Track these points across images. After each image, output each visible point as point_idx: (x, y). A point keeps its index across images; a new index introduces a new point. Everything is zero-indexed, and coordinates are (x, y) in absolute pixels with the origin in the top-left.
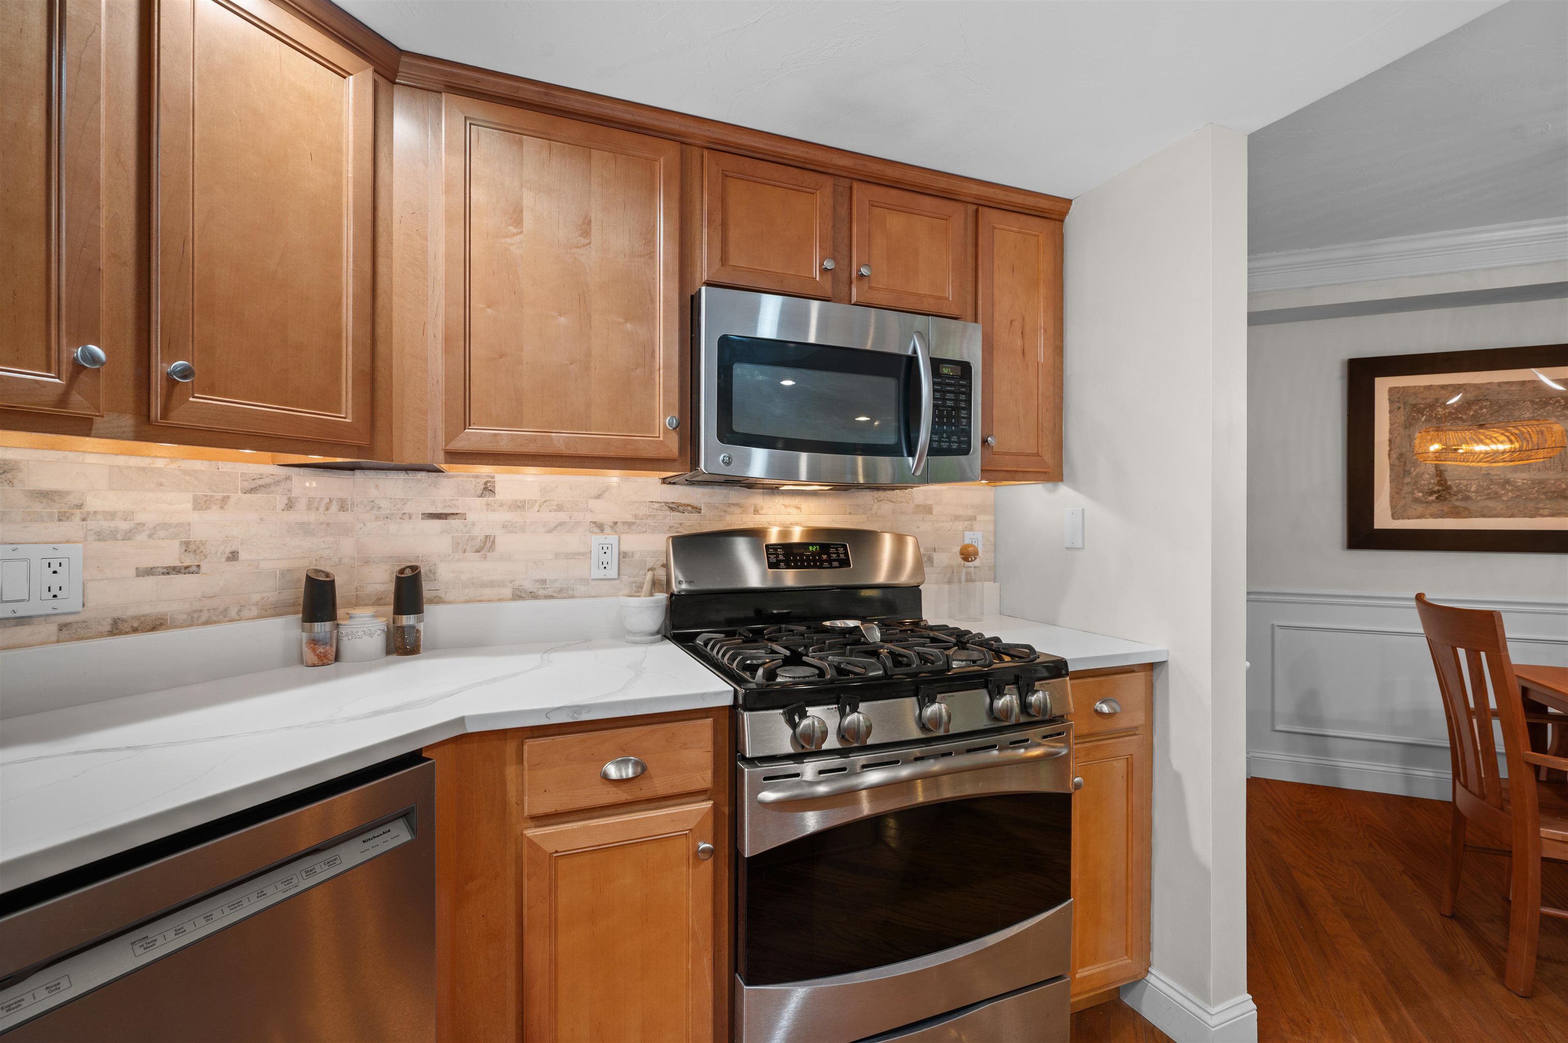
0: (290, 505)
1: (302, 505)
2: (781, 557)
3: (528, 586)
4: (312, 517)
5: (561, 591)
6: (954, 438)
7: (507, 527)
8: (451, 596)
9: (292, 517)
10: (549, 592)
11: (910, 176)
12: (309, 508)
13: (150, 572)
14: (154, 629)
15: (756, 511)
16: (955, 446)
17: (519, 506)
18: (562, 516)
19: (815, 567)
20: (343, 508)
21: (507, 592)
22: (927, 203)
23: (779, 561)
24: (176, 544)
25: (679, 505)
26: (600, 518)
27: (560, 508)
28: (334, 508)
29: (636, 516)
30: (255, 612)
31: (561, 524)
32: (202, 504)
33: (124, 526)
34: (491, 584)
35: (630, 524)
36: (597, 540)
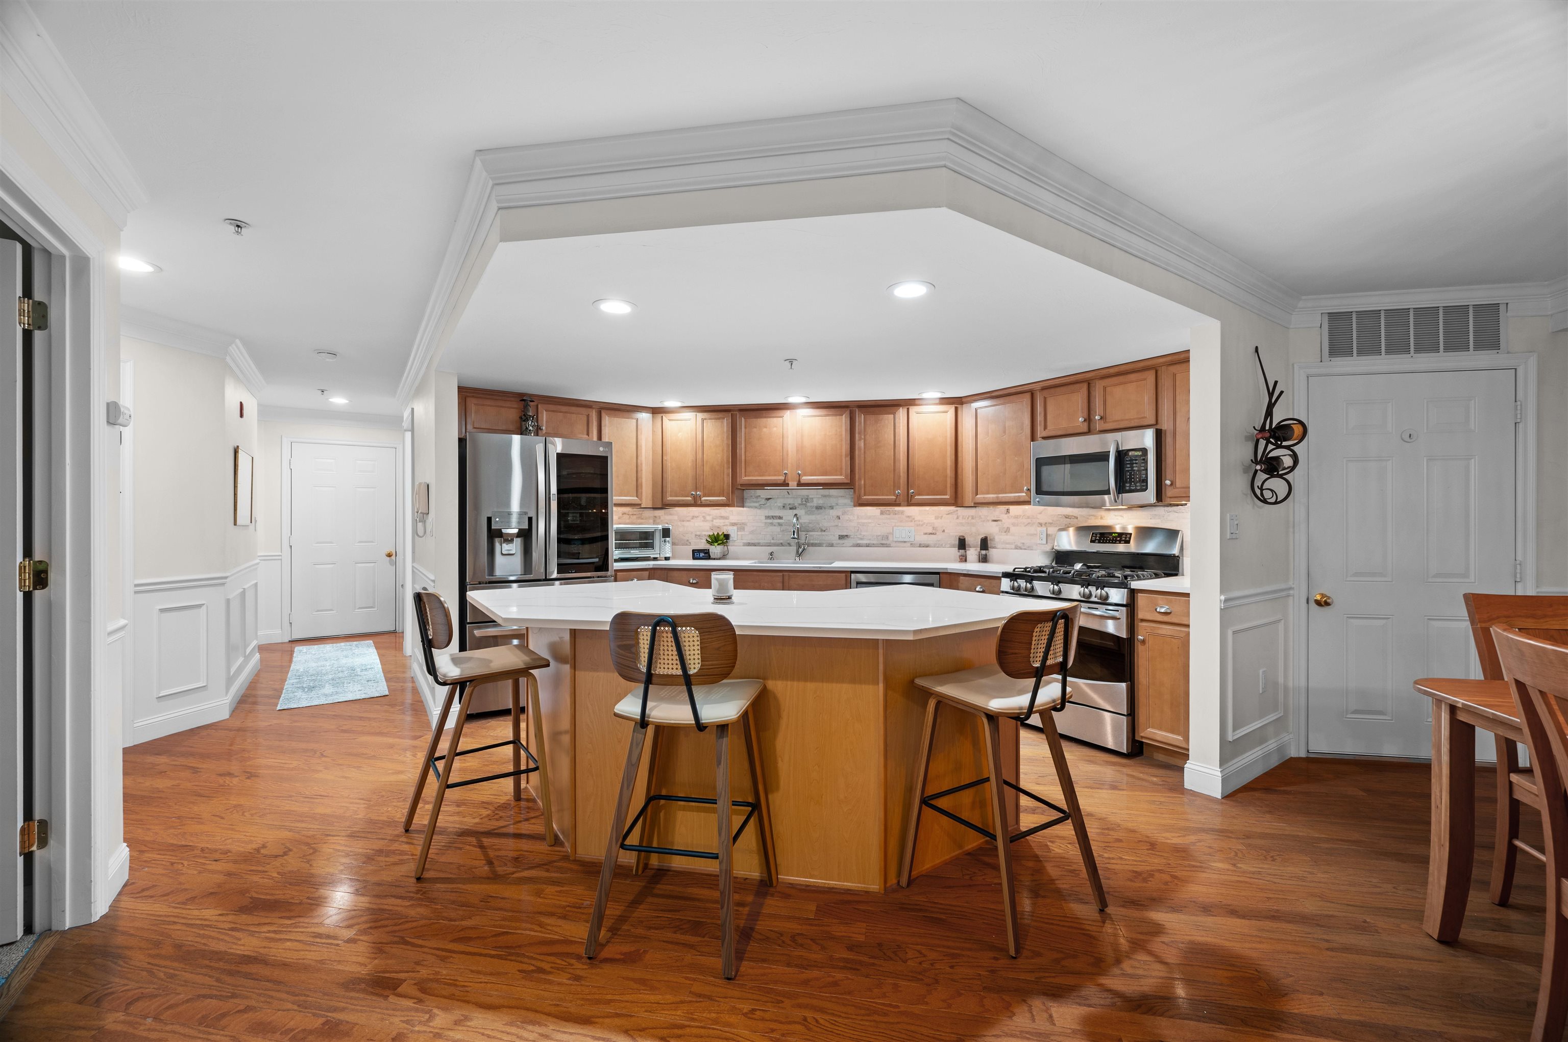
0: (958, 518)
1: (961, 518)
2: (1098, 538)
3: (1019, 545)
4: (964, 521)
5: (1029, 547)
6: (1138, 484)
7: (1014, 525)
8: (999, 546)
9: (958, 521)
10: (1025, 547)
11: (1123, 368)
12: (963, 518)
13: (926, 534)
14: (927, 547)
15: (1101, 518)
16: (1138, 488)
17: (1016, 517)
18: (1029, 521)
19: (1112, 543)
20: (973, 518)
21: (1013, 546)
22: (1132, 377)
23: (1096, 540)
24: (931, 527)
25: (1069, 516)
26: (1041, 521)
27: (1028, 518)
28: (970, 518)
29: (1053, 520)
30: (949, 546)
31: (1029, 523)
32: (937, 518)
33: (921, 523)
34: (1009, 543)
35: (1051, 523)
36: (1040, 529)
